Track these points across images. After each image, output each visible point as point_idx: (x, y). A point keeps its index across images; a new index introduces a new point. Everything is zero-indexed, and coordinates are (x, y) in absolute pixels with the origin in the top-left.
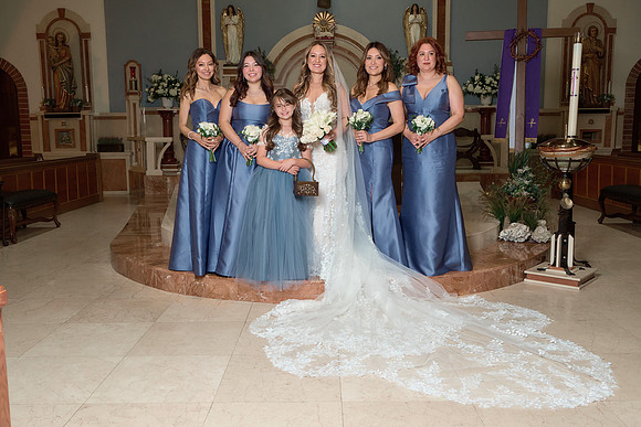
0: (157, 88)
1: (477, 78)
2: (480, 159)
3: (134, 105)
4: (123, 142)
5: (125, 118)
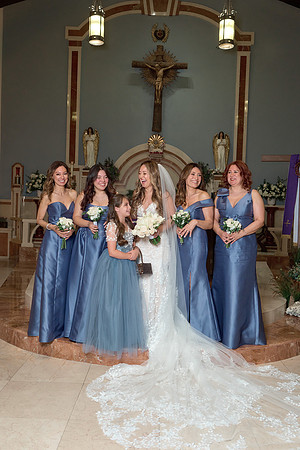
0: (34, 183)
1: (265, 185)
2: (266, 243)
3: (17, 194)
4: (7, 220)
5: (10, 204)
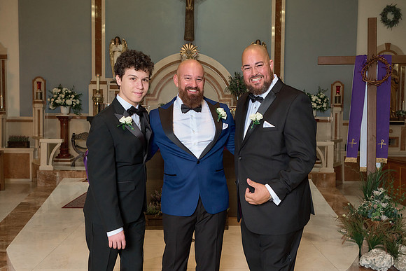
3: (39, 111)
4: (30, 140)
5: (32, 121)
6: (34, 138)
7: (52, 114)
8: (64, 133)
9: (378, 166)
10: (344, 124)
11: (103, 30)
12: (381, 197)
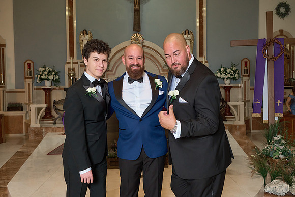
0: (41, 76)
1: (222, 69)
3: (29, 84)
4: (23, 105)
5: (24, 92)
6: (26, 104)
7: (39, 87)
8: (48, 100)
9: (277, 119)
10: (251, 89)
11: (75, 25)
12: (279, 142)
